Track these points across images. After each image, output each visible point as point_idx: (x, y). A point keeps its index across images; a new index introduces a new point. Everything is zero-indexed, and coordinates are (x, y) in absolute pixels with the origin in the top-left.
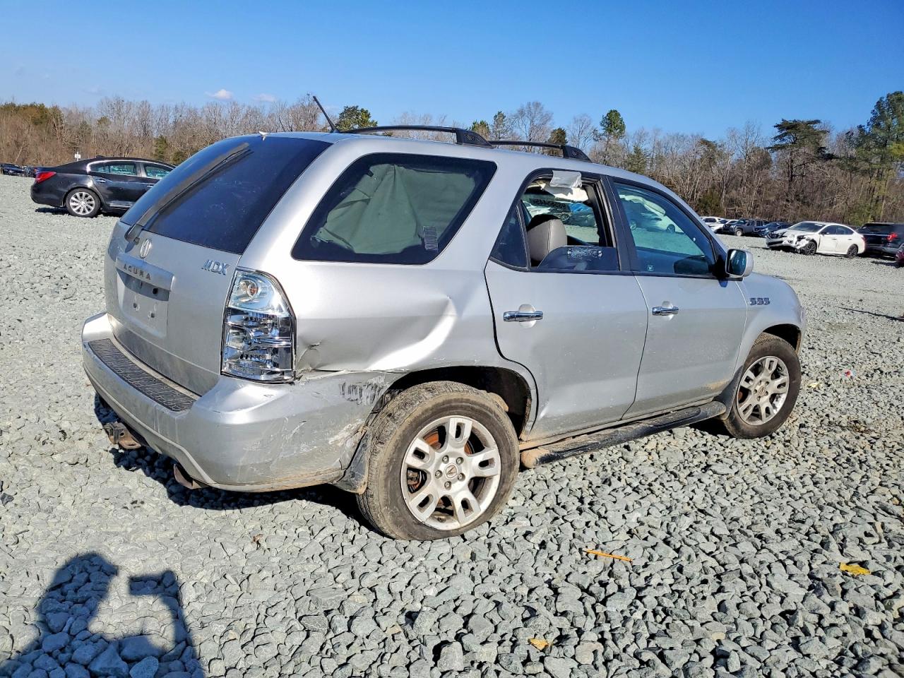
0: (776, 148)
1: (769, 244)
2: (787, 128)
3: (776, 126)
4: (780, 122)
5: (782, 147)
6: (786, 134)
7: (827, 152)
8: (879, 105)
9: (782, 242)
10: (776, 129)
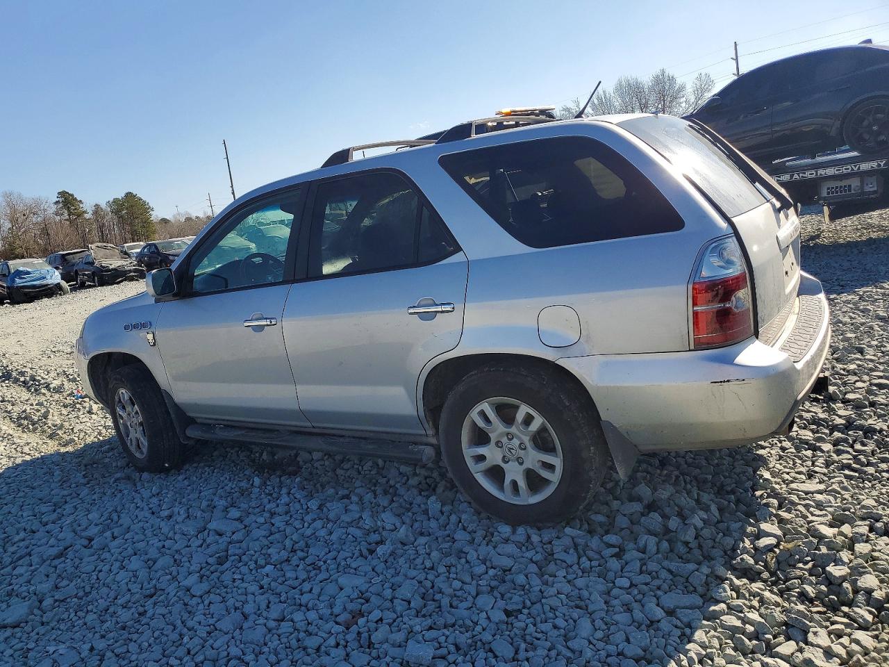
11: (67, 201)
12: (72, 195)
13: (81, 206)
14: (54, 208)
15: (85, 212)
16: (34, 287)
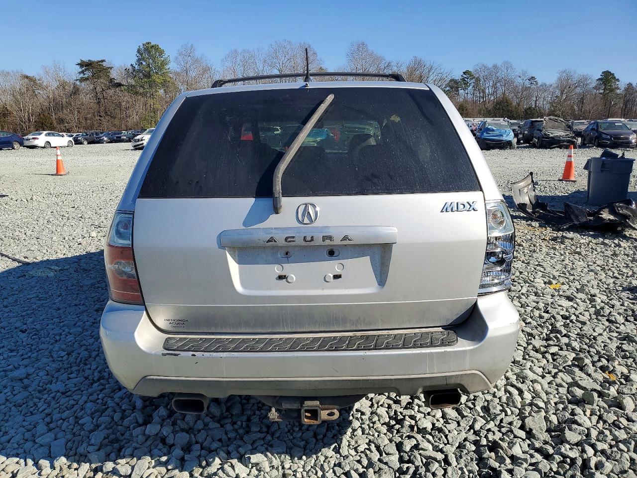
0: (82, 80)
1: (134, 146)
2: (86, 65)
3: (78, 65)
4: (79, 62)
5: (87, 79)
6: (86, 70)
7: (116, 82)
8: (139, 51)
9: (143, 144)
10: (78, 67)
11: (607, 78)
12: (613, 74)
13: (617, 83)
14: (594, 85)
15: (618, 88)
16: (493, 140)
